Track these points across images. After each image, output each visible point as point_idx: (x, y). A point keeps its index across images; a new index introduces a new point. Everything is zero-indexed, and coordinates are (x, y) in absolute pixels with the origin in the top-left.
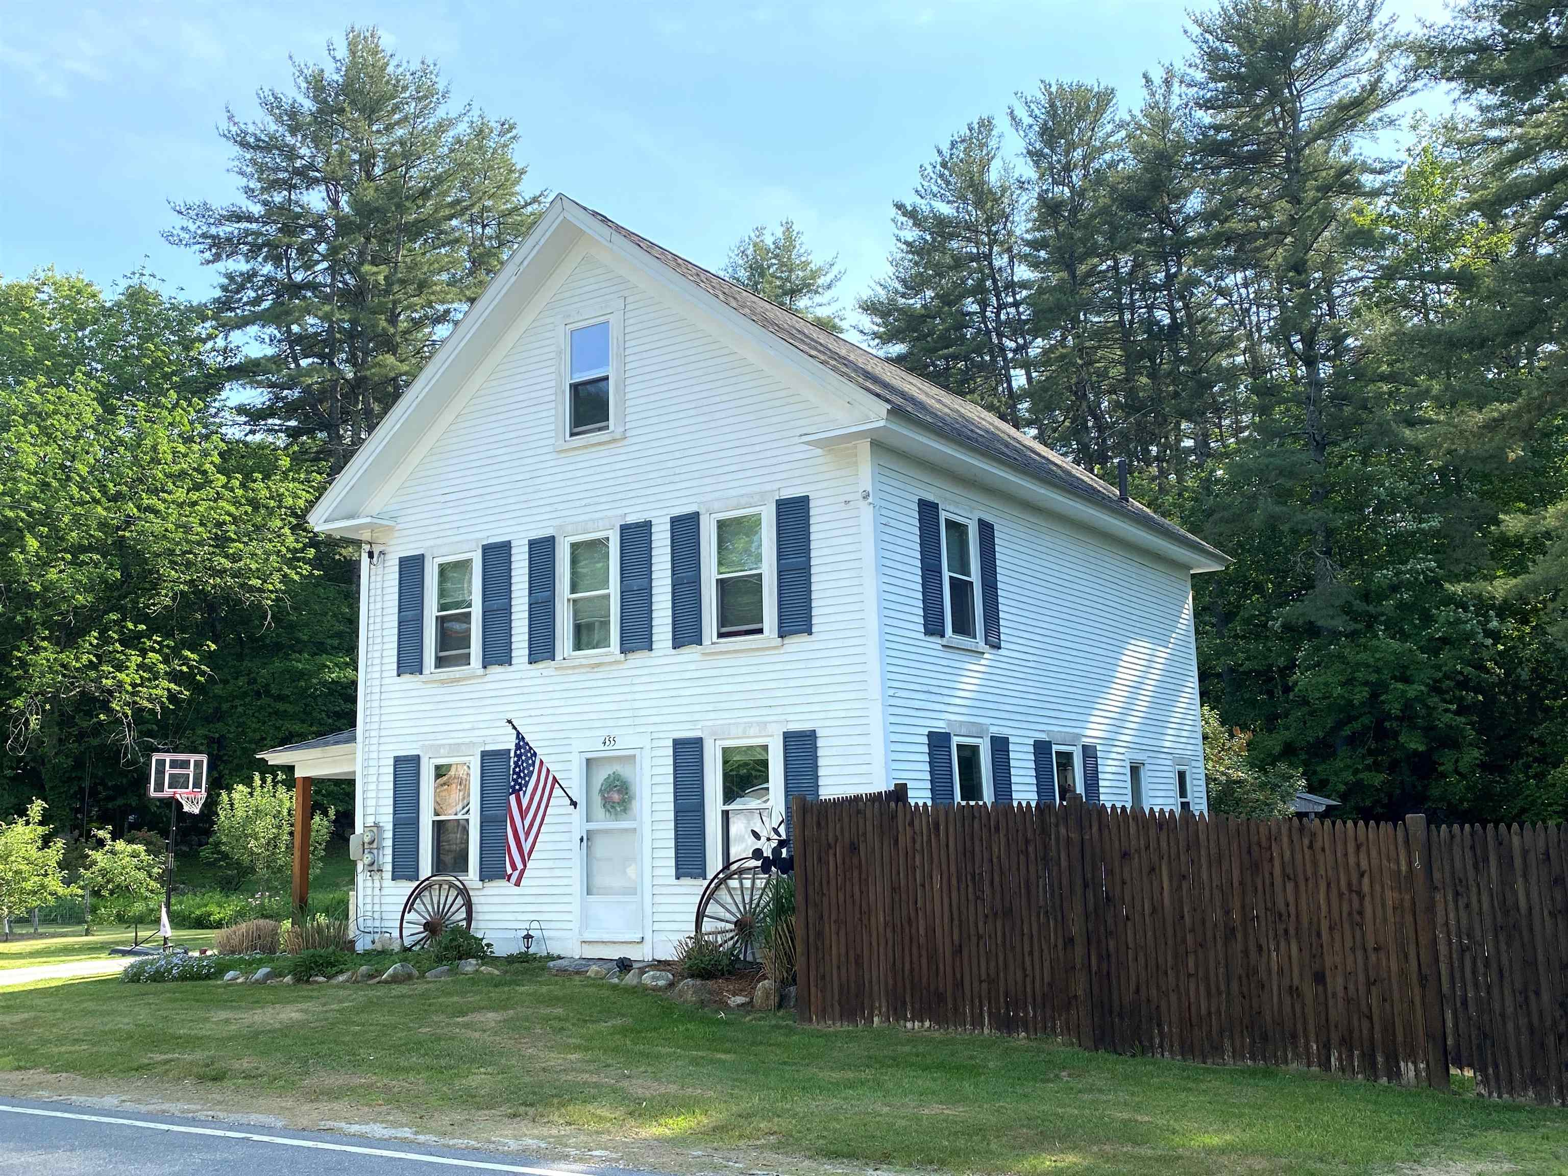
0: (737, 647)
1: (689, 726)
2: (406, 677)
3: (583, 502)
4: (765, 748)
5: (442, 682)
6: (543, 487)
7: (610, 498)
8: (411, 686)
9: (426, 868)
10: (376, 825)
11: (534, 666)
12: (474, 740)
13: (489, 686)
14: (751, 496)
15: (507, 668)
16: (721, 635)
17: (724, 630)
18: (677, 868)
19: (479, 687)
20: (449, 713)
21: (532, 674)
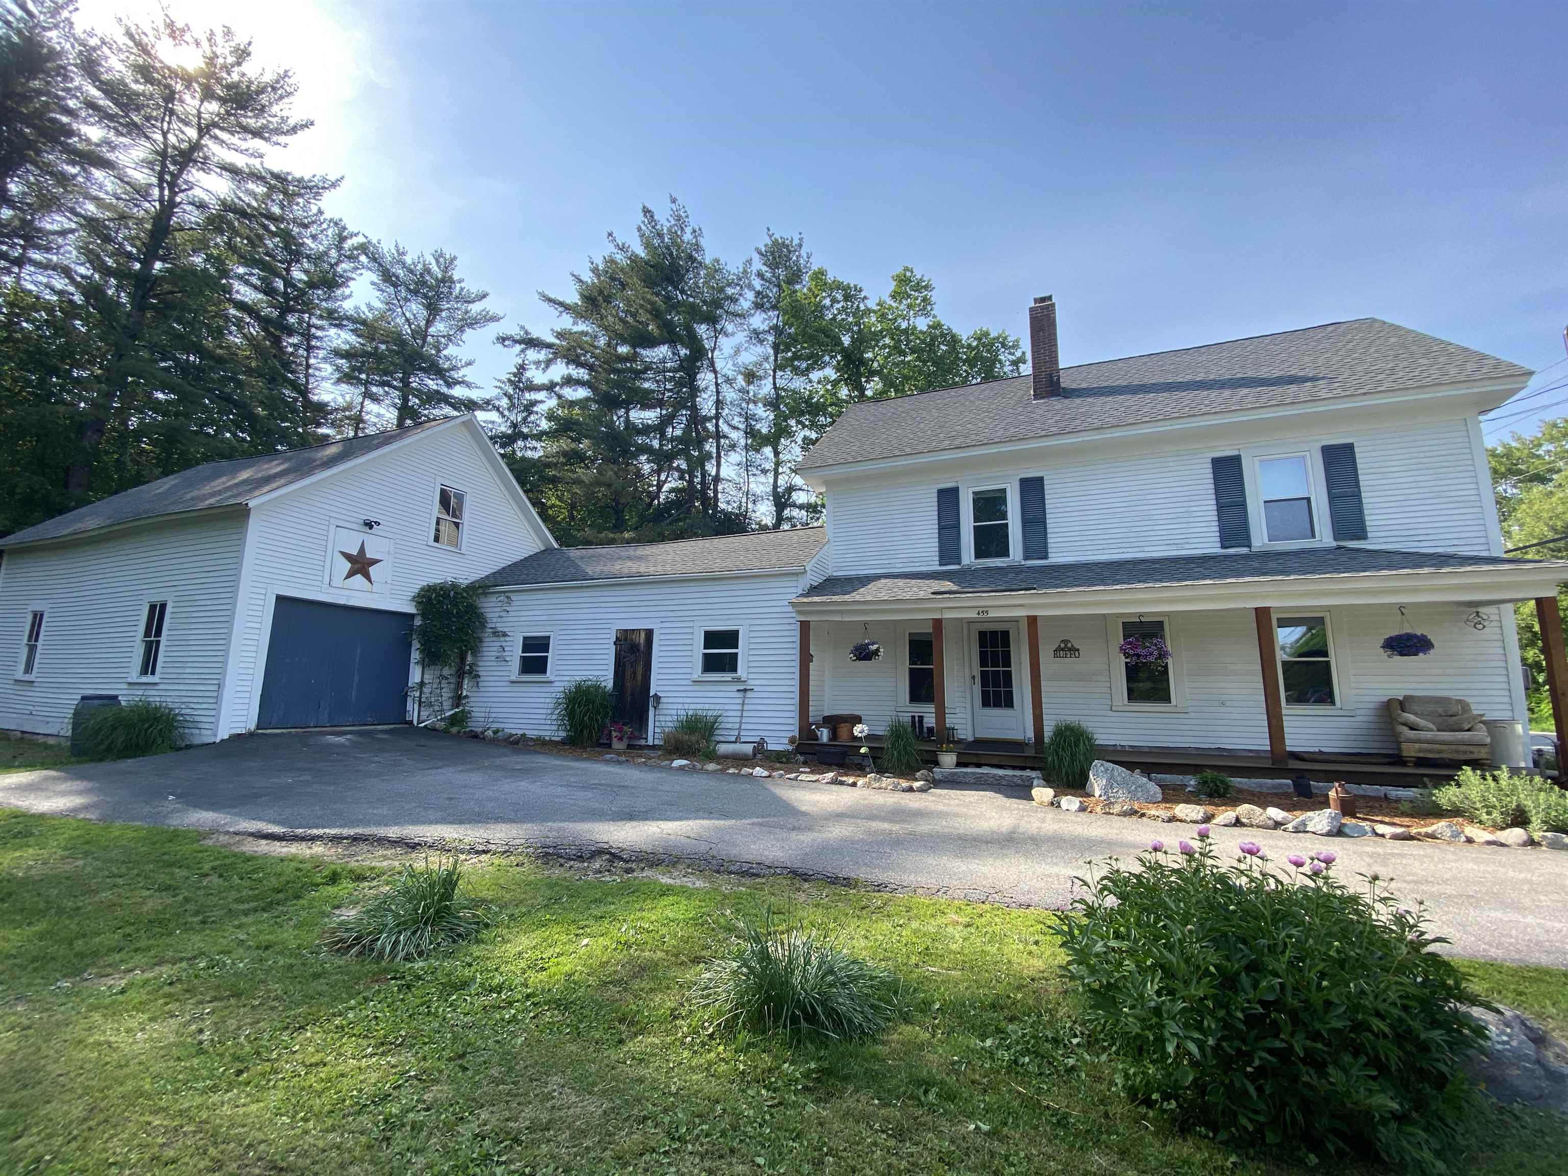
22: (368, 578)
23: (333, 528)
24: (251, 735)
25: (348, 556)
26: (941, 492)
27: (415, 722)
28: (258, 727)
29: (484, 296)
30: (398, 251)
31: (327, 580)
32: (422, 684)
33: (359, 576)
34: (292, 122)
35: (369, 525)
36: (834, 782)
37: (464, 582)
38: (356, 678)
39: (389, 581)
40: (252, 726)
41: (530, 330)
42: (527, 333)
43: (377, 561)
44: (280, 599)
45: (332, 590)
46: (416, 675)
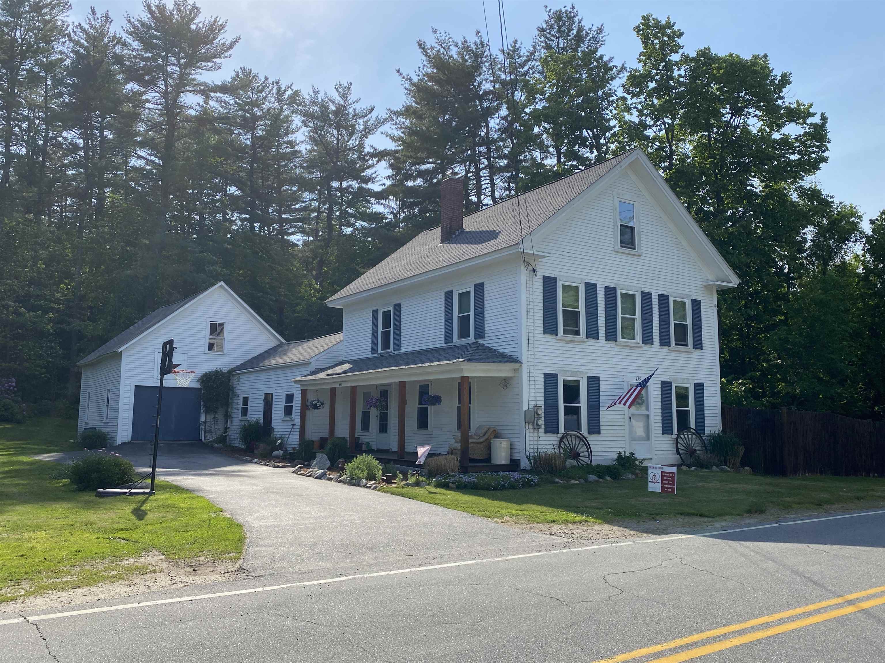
0: (680, 350)
1: (665, 377)
2: (547, 336)
3: (626, 277)
4: (687, 388)
5: (566, 341)
6: (609, 265)
7: (636, 279)
8: (549, 340)
9: (562, 429)
10: (536, 406)
11: (607, 342)
12: (584, 371)
13: (587, 347)
14: (684, 294)
15: (596, 341)
16: (676, 344)
17: (677, 343)
18: (663, 431)
19: (583, 347)
20: (569, 356)
21: (607, 345)
23: (157, 353)
24: (129, 443)
26: (373, 312)
27: (203, 440)
28: (132, 440)
29: (372, 109)
30: (314, 92)
31: (155, 377)
32: (205, 422)
34: (228, 43)
36: (265, 465)
37: (225, 370)
38: (174, 419)
40: (130, 440)
41: (377, 148)
42: (375, 149)
43: (178, 365)
44: (136, 386)
45: (158, 381)
46: (203, 419)
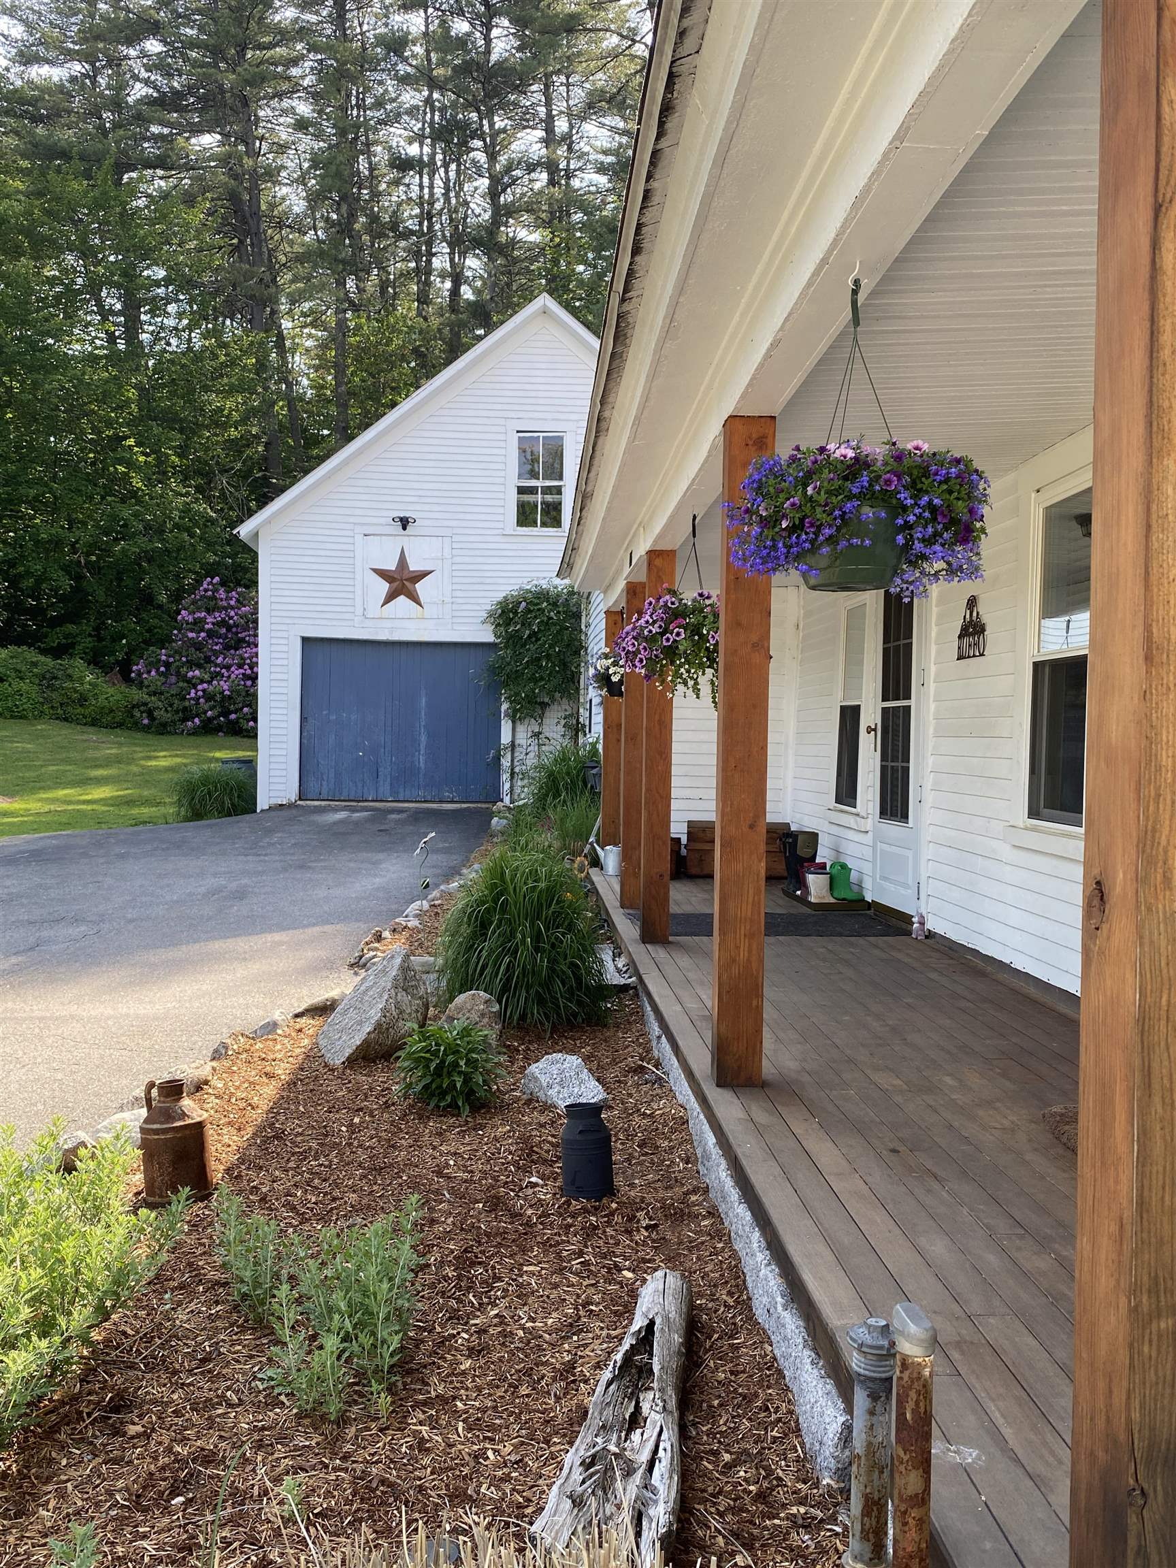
22: (416, 600)
23: (359, 538)
24: (291, 806)
25: (382, 574)
27: (507, 799)
28: (299, 798)
31: (359, 611)
32: (512, 746)
33: (402, 598)
35: (404, 523)
38: (423, 738)
39: (447, 600)
40: (293, 798)
43: (425, 574)
44: (308, 642)
45: (368, 623)
